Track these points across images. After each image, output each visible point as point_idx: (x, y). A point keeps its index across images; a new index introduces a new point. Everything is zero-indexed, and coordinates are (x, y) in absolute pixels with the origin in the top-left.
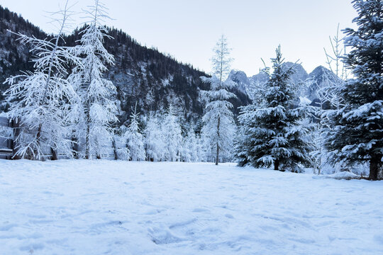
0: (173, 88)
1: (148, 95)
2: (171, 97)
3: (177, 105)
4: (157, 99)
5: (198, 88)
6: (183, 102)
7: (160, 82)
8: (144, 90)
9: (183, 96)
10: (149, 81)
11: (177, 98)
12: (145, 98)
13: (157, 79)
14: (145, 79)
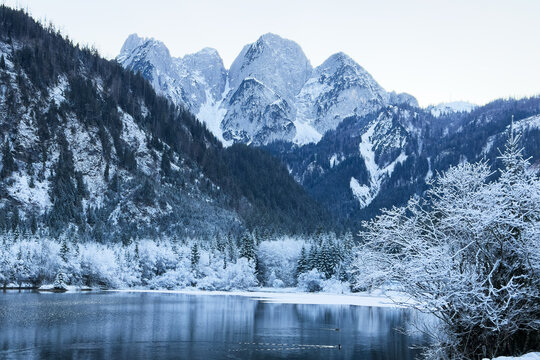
0: (73, 109)
1: (22, 125)
2: (73, 131)
3: (86, 149)
4: (43, 135)
5: (119, 109)
6: (99, 144)
7: (45, 94)
8: (14, 113)
9: (96, 129)
10: (23, 91)
11: (85, 134)
12: (15, 131)
13: (40, 88)
14: (15, 86)
